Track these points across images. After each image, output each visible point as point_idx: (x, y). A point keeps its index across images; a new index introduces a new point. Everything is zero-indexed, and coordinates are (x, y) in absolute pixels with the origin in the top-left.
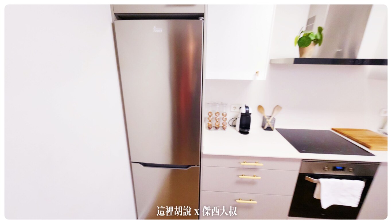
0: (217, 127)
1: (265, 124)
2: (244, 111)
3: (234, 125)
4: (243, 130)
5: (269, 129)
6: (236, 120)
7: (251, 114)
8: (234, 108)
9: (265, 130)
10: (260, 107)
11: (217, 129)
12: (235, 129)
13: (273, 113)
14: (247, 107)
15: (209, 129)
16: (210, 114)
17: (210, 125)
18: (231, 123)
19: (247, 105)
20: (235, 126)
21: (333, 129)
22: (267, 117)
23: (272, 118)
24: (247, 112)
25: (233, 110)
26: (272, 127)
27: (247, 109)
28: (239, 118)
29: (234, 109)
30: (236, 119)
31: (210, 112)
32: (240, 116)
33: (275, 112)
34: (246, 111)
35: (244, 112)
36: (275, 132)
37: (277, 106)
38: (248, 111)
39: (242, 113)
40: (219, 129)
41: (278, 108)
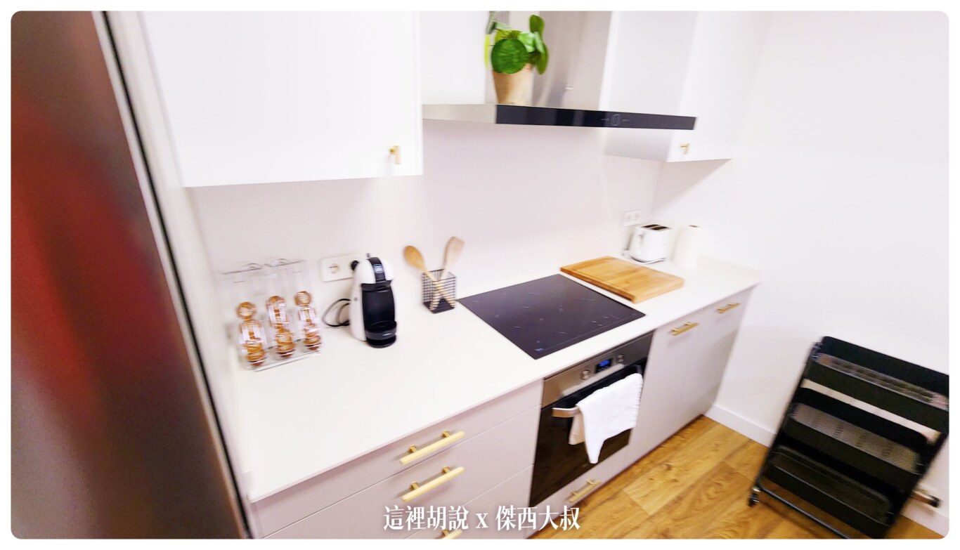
0: (284, 348)
1: (432, 296)
2: (367, 275)
3: (342, 321)
4: (376, 337)
5: (444, 306)
6: (348, 304)
7: (390, 281)
8: (333, 269)
9: (435, 311)
10: (410, 253)
11: (285, 355)
12: (351, 334)
13: (445, 261)
14: (375, 262)
15: (256, 364)
16: (246, 313)
17: (254, 351)
18: (331, 319)
19: (373, 256)
20: (346, 324)
21: (563, 270)
22: (432, 277)
23: (445, 276)
24: (380, 277)
25: (328, 275)
26: (449, 298)
27: (378, 269)
28: (356, 299)
29: (334, 272)
30: (346, 302)
31: (247, 305)
32: (357, 294)
33: (451, 255)
34: (377, 275)
35: (371, 280)
36: (460, 309)
37: (453, 238)
38: (383, 274)
39: (363, 285)
40: (297, 354)
41: (453, 244)
